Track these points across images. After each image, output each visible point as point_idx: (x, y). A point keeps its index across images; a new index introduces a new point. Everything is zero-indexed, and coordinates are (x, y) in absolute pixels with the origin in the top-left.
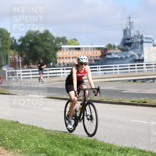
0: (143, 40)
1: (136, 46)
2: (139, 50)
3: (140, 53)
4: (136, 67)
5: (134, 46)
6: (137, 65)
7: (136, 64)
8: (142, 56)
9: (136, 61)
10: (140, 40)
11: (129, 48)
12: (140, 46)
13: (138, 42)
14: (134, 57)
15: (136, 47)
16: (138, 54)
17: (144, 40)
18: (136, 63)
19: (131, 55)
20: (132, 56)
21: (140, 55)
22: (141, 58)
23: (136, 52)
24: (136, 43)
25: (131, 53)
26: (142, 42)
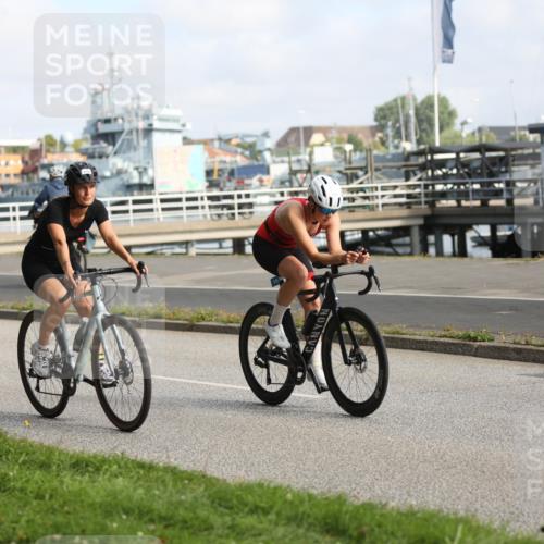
0: (151, 125)
1: (130, 141)
2: (139, 155)
3: (143, 164)
4: (131, 207)
5: (126, 143)
6: (135, 202)
7: (130, 198)
8: (150, 172)
9: (129, 188)
10: (142, 125)
11: (110, 149)
12: (143, 143)
13: (137, 131)
14: (125, 177)
15: (130, 147)
16: (137, 168)
17: (157, 125)
18: (132, 195)
19: (115, 171)
20: (119, 172)
21: (142, 171)
22: (146, 180)
23: (130, 160)
24: (131, 132)
25: (114, 165)
26: (149, 131)
